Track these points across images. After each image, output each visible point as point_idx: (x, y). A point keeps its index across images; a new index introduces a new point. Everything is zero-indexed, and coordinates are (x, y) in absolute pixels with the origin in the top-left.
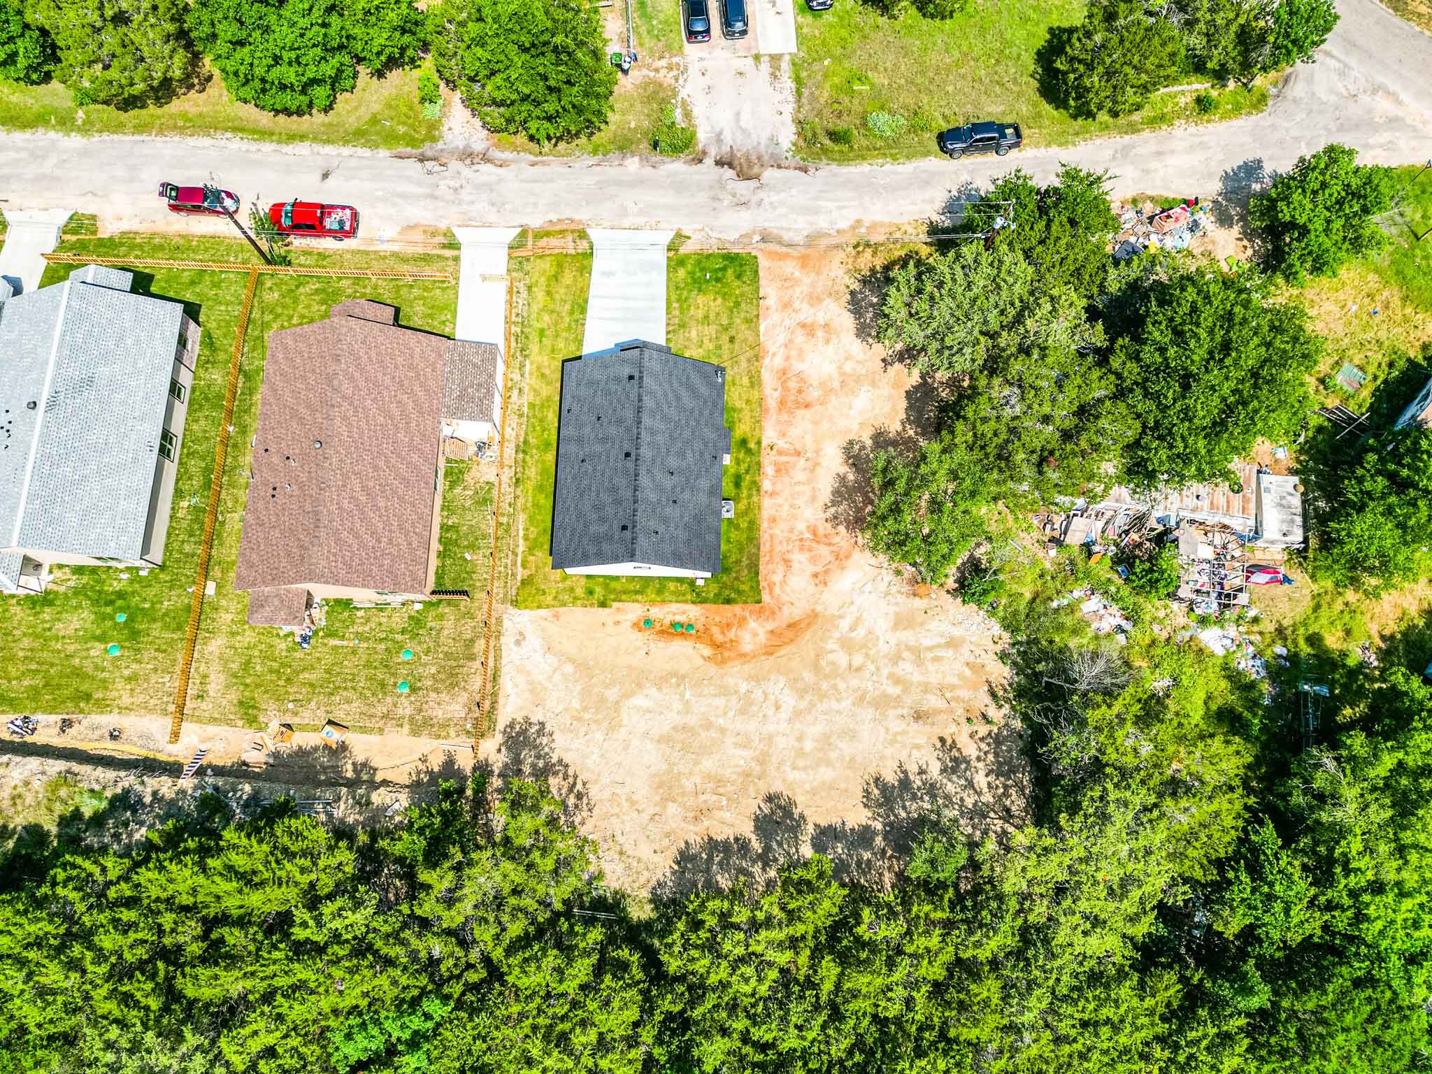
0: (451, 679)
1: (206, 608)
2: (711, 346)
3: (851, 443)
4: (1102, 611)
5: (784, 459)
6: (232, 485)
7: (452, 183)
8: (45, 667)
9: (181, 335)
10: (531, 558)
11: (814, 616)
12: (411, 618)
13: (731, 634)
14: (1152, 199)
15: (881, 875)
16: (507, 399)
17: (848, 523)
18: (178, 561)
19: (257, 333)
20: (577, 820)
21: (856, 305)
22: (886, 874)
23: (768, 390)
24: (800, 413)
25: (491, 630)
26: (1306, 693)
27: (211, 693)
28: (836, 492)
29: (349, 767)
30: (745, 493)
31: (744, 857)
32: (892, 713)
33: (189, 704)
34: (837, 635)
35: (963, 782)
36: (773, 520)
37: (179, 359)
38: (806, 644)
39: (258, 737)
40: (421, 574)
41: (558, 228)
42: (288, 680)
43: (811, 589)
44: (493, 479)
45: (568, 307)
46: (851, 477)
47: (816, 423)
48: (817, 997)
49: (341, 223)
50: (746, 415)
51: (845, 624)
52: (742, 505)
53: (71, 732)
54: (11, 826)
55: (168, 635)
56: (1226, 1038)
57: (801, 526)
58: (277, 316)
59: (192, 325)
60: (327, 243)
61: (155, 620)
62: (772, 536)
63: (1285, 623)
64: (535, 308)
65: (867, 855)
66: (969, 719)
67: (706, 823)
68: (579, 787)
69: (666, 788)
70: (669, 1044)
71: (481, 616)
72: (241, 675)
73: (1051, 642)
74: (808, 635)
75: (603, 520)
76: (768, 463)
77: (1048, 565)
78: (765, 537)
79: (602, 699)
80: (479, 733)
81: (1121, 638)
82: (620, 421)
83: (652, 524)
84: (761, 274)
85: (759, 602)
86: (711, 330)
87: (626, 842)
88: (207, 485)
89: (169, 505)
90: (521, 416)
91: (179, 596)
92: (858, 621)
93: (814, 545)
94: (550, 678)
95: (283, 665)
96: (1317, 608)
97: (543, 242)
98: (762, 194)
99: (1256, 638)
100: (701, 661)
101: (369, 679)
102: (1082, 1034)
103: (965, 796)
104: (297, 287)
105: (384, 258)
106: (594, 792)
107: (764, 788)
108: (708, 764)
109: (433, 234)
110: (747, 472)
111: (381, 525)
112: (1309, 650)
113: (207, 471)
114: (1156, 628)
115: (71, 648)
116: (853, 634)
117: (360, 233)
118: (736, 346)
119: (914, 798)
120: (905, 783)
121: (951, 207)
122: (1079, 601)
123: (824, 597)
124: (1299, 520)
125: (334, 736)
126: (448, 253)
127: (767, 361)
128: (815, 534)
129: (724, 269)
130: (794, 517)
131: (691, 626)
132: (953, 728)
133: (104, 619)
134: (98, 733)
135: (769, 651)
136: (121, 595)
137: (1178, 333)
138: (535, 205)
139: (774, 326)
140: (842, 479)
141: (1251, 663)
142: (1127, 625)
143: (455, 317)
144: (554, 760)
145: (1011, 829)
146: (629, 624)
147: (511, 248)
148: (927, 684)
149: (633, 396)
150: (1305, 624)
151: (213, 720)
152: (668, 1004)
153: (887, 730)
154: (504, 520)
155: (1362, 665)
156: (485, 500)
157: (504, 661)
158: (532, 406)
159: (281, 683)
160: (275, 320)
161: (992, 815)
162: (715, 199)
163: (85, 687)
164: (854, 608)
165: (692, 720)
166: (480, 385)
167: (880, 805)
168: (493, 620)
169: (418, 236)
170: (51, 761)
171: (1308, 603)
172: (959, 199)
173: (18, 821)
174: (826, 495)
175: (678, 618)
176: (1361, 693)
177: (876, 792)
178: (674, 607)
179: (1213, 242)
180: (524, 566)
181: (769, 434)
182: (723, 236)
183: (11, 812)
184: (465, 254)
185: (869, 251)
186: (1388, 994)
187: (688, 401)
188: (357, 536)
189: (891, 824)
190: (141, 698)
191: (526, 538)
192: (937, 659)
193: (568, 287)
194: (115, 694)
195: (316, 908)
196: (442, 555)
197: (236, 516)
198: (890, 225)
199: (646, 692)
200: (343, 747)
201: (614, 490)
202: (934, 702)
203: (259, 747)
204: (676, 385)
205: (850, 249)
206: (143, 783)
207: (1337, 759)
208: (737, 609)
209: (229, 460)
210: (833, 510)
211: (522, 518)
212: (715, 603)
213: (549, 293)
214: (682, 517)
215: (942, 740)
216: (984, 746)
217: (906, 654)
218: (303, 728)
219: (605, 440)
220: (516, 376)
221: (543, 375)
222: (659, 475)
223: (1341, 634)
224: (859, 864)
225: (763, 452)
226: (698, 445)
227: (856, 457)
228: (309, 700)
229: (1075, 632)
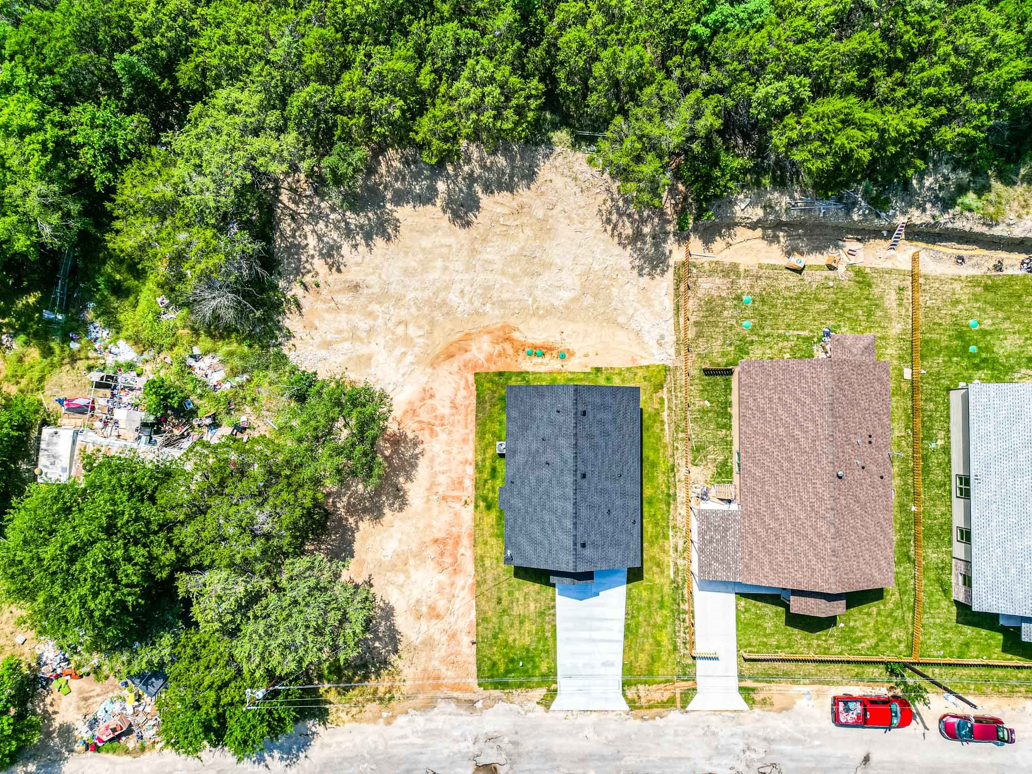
0: (711, 307)
1: (908, 358)
2: (517, 594)
3: (401, 509)
4: (209, 372)
5: (455, 493)
6: (904, 460)
7: (754, 756)
8: (1024, 310)
9: (970, 586)
10: (657, 406)
11: (432, 365)
12: (747, 353)
13: (498, 348)
14: (127, 752)
15: (388, 171)
16: (688, 540)
17: (405, 441)
18: (937, 395)
19: (905, 598)
20: (609, 203)
21: (393, 638)
22: (384, 172)
23: (469, 553)
24: (441, 535)
25: (685, 346)
26: (61, 312)
27: (893, 292)
28: (414, 466)
29: (782, 239)
30: (488, 463)
31: (487, 180)
32: (376, 289)
33: (908, 283)
34: (416, 349)
35: (325, 239)
36: (465, 441)
37: (968, 563)
38: (440, 340)
39: (853, 260)
40: (744, 377)
41: (655, 710)
42: (836, 303)
43: (435, 385)
44: (693, 469)
45: (641, 631)
46: (401, 480)
47: (430, 526)
48: (434, 64)
49: (847, 710)
50: (487, 531)
51: (409, 359)
52: (490, 453)
53: (993, 262)
54: (1025, 185)
55: (935, 336)
56: (148, 32)
57: (443, 436)
58: (890, 615)
59: (961, 599)
60: (857, 691)
61: (947, 347)
62: (466, 427)
63: (68, 367)
64: (669, 629)
65: (398, 185)
66: (318, 286)
67: (514, 204)
68: (609, 228)
69: (544, 229)
70: (536, 23)
71: (693, 356)
72: (873, 307)
73: (250, 346)
74: (438, 349)
75: (601, 422)
76: (469, 491)
77: (248, 409)
78: (472, 426)
79: (595, 296)
80: (686, 265)
81: (196, 351)
82: (591, 507)
83: (561, 418)
84: (475, 668)
85: (476, 374)
86: (517, 610)
87: (573, 188)
88: (925, 458)
89: (953, 440)
90: (674, 527)
91: (931, 367)
92: (400, 361)
93: (433, 421)
94: (636, 310)
95: (841, 315)
96: (41, 379)
97: (667, 695)
98: (474, 750)
99: (91, 354)
100: (521, 327)
101: (774, 306)
102: (249, 35)
103: (324, 229)
104: (877, 645)
105: (805, 676)
106: (598, 225)
107: (473, 231)
108: (514, 248)
109: (764, 702)
110: (486, 481)
111: (780, 413)
112: (52, 344)
113: (927, 470)
114: (168, 360)
115: (1007, 325)
116: (403, 350)
117: (829, 702)
118: (495, 595)
119: (362, 227)
120: (368, 237)
121: (305, 741)
122: (226, 380)
123: (425, 379)
124: (43, 445)
125: (796, 260)
126: (749, 684)
127: (470, 581)
128: (432, 430)
129: (507, 672)
130: (449, 444)
131: (530, 355)
132: (330, 279)
133: (986, 347)
134: (973, 261)
135: (468, 337)
136: (977, 367)
137: (113, 575)
138: (676, 734)
139: (463, 615)
140: (409, 478)
141: (99, 335)
142: (191, 362)
143: (738, 617)
144: (629, 247)
145: (292, 206)
146: (577, 355)
147: (694, 689)
148: (348, 313)
149: (581, 529)
150: (53, 366)
151: (889, 272)
152: (538, 53)
153: (380, 277)
154: (681, 435)
155: (14, 336)
156: (698, 450)
157: (672, 321)
158: (666, 537)
159: (841, 301)
160: (892, 611)
161: (305, 216)
162: (515, 743)
163: (990, 296)
164: (402, 371)
165: (526, 281)
166: (711, 542)
167: (387, 221)
168: (683, 353)
169: (777, 700)
170: (1005, 234)
171: (48, 384)
172: (299, 750)
173: (1020, 189)
174: (422, 463)
175: (540, 360)
176: (19, 314)
177: (390, 231)
178: (543, 369)
179: (79, 708)
180: (662, 399)
181: (468, 514)
182: (508, 706)
183: (1027, 195)
184: (734, 683)
185: (380, 694)
186: (29, 61)
187: (535, 528)
188: (798, 400)
189: (380, 207)
190: (946, 287)
191: (662, 422)
192: (340, 332)
193: (642, 650)
194: (967, 290)
195: (794, 100)
196: (728, 404)
197: (897, 433)
198: (360, 721)
199: (563, 302)
200: (789, 254)
201: (594, 447)
202: (343, 299)
203: (851, 253)
204: (546, 542)
205: (397, 696)
206: (934, 217)
207: (39, 235)
208: (493, 368)
209: (910, 481)
210: (417, 451)
211: (667, 439)
212: (510, 373)
213: (658, 644)
214: (538, 427)
215: (339, 270)
216: (308, 266)
217: (364, 335)
218: (819, 268)
219: (603, 492)
220: (681, 562)
221: (658, 566)
222: (557, 461)
223: (26, 359)
224: (404, 179)
225: (473, 499)
226: (526, 490)
227: (396, 497)
228: (817, 288)
229: (231, 354)
